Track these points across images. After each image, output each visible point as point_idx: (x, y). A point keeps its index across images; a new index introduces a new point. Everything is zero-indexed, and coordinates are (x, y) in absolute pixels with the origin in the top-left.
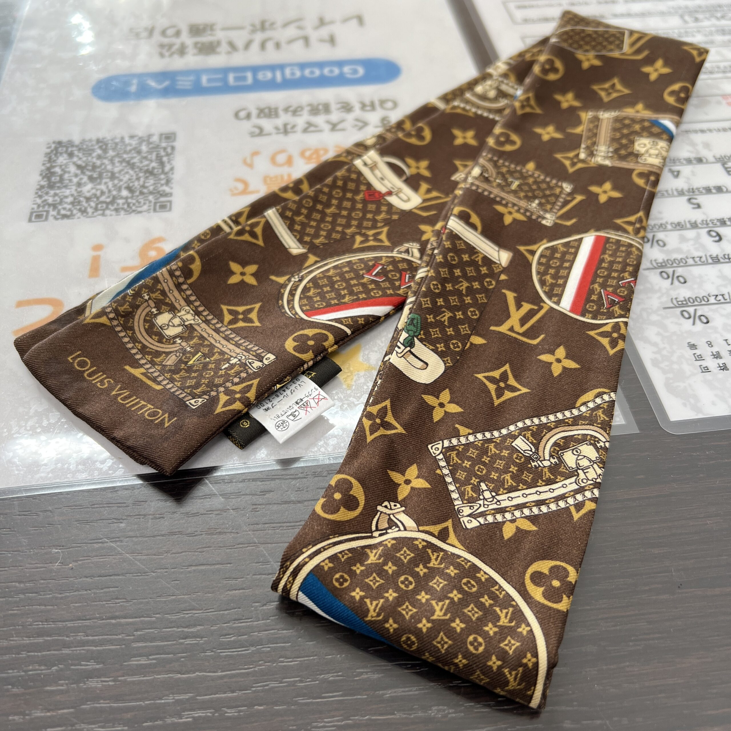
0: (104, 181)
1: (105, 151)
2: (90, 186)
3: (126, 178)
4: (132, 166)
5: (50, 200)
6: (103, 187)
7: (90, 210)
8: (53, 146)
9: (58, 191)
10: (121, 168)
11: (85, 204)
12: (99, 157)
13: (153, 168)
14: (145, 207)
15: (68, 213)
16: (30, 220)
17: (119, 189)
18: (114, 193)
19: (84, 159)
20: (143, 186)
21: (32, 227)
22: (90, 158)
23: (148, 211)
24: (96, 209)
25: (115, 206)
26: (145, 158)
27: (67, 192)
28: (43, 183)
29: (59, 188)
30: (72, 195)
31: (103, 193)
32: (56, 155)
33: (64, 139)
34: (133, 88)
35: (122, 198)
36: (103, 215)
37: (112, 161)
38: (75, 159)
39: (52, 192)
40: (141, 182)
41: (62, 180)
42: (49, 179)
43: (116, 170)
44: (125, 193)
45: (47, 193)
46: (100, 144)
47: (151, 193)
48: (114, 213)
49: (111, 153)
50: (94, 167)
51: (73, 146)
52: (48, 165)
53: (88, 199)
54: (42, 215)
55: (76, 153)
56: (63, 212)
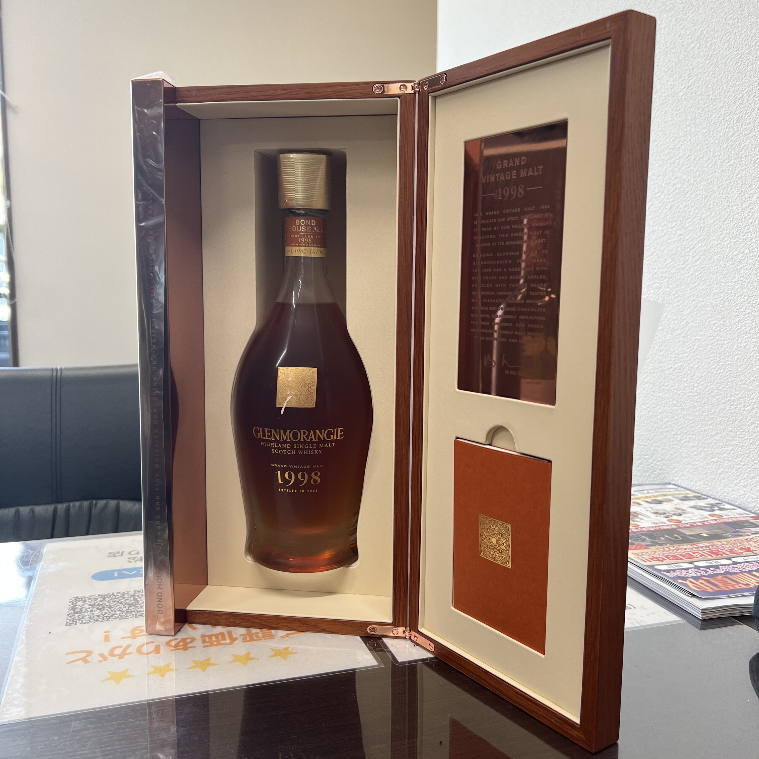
0: (105, 609)
1: (104, 599)
2: (98, 611)
3: (118, 607)
4: (121, 603)
5: (77, 618)
6: (106, 611)
7: (100, 620)
8: (74, 599)
9: (80, 614)
10: (114, 604)
11: (96, 618)
12: (101, 601)
13: (133, 603)
14: (131, 616)
15: (88, 621)
16: (66, 625)
17: (115, 611)
18: (112, 613)
19: (93, 602)
20: (128, 609)
21: (68, 627)
22: (96, 602)
23: (133, 617)
24: (103, 619)
25: (114, 617)
26: (128, 600)
27: (86, 614)
28: (70, 612)
29: (80, 613)
30: (89, 615)
31: (106, 613)
32: (76, 602)
33: (80, 596)
34: (116, 575)
35: (117, 614)
36: (108, 620)
37: (109, 601)
38: (87, 602)
39: (77, 615)
40: (127, 608)
41: (81, 610)
42: (74, 610)
43: (111, 605)
44: (118, 612)
45: (74, 615)
46: (100, 596)
47: (133, 611)
48: (114, 619)
49: (107, 599)
50: (99, 605)
51: (85, 598)
52: (73, 606)
53: (98, 616)
54: (73, 623)
55: (87, 600)
56: (84, 621)
